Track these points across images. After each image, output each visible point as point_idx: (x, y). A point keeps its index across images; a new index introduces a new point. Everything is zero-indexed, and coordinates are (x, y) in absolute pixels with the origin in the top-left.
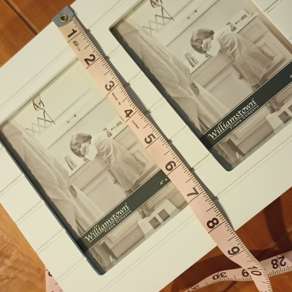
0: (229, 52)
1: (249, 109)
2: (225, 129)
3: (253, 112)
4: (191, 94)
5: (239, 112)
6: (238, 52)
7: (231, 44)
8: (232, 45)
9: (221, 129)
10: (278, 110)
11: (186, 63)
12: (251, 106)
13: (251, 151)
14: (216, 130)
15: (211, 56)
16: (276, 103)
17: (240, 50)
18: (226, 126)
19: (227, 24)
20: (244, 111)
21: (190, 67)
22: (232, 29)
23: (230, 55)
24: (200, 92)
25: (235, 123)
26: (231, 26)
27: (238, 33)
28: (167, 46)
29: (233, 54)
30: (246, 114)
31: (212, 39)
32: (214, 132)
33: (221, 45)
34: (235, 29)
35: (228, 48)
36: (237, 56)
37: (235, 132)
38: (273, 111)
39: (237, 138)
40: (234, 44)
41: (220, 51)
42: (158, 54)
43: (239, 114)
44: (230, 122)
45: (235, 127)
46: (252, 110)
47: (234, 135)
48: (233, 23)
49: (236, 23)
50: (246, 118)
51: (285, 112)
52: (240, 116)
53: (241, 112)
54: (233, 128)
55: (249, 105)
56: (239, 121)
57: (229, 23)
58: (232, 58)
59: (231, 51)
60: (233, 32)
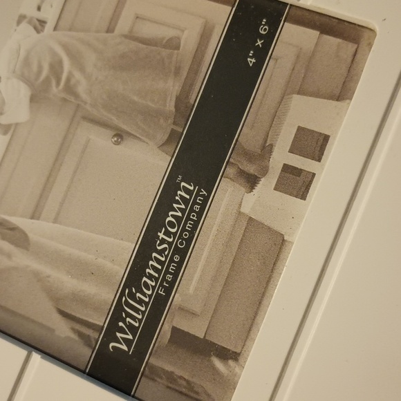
0: (56, 90)
1: (183, 211)
2: (147, 304)
3: (200, 215)
4: (9, 256)
5: (161, 235)
6: (78, 75)
8: (56, 68)
9: (137, 310)
10: (265, 171)
12: (185, 201)
14: (124, 322)
15: (17, 124)
17: (82, 69)
18: (144, 294)
19: (19, 22)
20: (171, 224)
22: (35, 28)
23: (63, 95)
24: (31, 235)
25: (167, 272)
26: (30, 22)
27: (55, 29)
29: (70, 89)
30: (184, 230)
32: (123, 331)
34: (42, 23)
35: (47, 80)
36: (82, 89)
37: (177, 298)
38: (251, 181)
39: (194, 314)
40: (60, 62)
41: (33, 99)
43: (163, 242)
44: (150, 277)
45: (172, 284)
46: (192, 210)
47: (181, 309)
48: (31, 12)
49: (39, 9)
50: (189, 241)
51: (287, 168)
52: (170, 244)
53: (167, 233)
54: (169, 291)
55: (178, 203)
56: (172, 260)
57: (21, 18)
58: (72, 99)
59: (58, 83)
60: (42, 34)
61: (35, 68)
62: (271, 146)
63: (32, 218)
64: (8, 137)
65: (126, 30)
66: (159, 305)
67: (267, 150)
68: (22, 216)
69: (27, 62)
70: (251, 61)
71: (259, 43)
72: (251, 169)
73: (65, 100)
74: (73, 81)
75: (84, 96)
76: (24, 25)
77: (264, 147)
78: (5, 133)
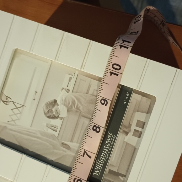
0: (74, 109)
1: (110, 141)
2: (102, 164)
3: (114, 141)
4: (65, 152)
5: (105, 147)
6: (80, 105)
7: (72, 102)
8: (74, 102)
9: (100, 165)
10: (130, 131)
11: (50, 131)
12: (110, 138)
13: (128, 170)
14: (97, 168)
15: (64, 117)
16: (126, 127)
17: (81, 103)
18: (101, 161)
19: (62, 90)
20: (107, 144)
21: (54, 133)
22: (67, 92)
23: (76, 110)
24: (71, 146)
25: (107, 156)
26: (65, 90)
28: (31, 127)
29: (78, 108)
30: (110, 145)
31: (58, 105)
32: (96, 170)
33: (66, 106)
34: (69, 90)
35: (71, 106)
36: (81, 108)
37: (110, 162)
39: (114, 166)
40: (74, 101)
41: (68, 111)
42: (28, 135)
43: (105, 148)
44: (103, 157)
45: (108, 159)
46: (112, 140)
47: (111, 165)
48: (66, 87)
49: (67, 86)
50: (112, 148)
51: (135, 130)
52: (107, 149)
53: (106, 146)
54: (107, 160)
55: (108, 138)
56: (108, 153)
57: (63, 89)
58: (79, 111)
59: (74, 107)
60: (69, 93)
61: (68, 102)
62: (131, 124)
63: (71, 142)
64: (62, 120)
65: (91, 93)
66: (105, 164)
67: (130, 126)
68: (68, 142)
69: (65, 100)
70: (125, 103)
71: (127, 98)
72: (126, 130)
73: (76, 111)
74: (78, 106)
75: (82, 110)
76: (63, 90)
77: (129, 125)
78: (61, 120)
